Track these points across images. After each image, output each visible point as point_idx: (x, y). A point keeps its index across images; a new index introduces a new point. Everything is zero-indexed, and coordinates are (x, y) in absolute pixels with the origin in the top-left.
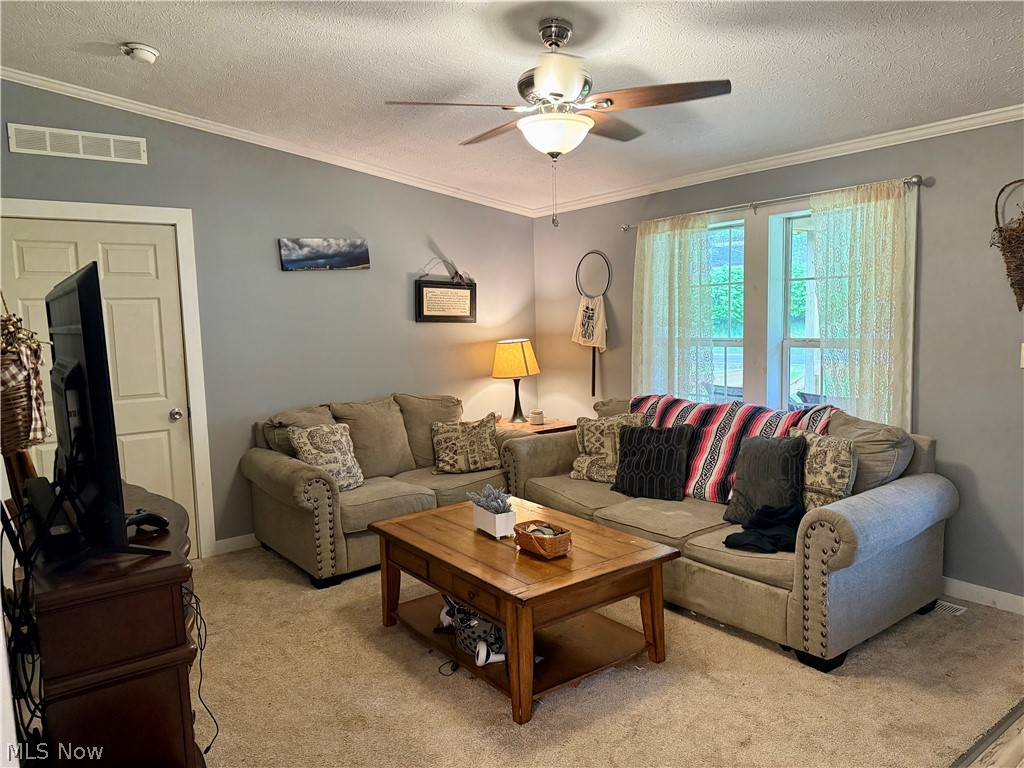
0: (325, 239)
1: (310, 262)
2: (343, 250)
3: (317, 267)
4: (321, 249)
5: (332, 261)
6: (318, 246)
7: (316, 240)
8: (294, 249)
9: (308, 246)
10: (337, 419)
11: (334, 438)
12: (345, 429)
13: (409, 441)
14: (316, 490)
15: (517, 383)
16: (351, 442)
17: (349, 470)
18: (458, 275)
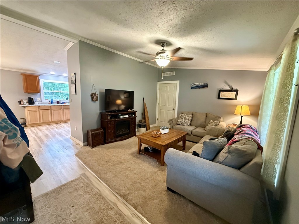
2: (202, 85)
3: (197, 88)
5: (200, 87)
6: (198, 84)
10: (193, 115)
11: (185, 117)
12: (190, 116)
13: (205, 122)
14: (171, 122)
15: (242, 117)
16: (191, 119)
17: (185, 123)
18: (233, 89)
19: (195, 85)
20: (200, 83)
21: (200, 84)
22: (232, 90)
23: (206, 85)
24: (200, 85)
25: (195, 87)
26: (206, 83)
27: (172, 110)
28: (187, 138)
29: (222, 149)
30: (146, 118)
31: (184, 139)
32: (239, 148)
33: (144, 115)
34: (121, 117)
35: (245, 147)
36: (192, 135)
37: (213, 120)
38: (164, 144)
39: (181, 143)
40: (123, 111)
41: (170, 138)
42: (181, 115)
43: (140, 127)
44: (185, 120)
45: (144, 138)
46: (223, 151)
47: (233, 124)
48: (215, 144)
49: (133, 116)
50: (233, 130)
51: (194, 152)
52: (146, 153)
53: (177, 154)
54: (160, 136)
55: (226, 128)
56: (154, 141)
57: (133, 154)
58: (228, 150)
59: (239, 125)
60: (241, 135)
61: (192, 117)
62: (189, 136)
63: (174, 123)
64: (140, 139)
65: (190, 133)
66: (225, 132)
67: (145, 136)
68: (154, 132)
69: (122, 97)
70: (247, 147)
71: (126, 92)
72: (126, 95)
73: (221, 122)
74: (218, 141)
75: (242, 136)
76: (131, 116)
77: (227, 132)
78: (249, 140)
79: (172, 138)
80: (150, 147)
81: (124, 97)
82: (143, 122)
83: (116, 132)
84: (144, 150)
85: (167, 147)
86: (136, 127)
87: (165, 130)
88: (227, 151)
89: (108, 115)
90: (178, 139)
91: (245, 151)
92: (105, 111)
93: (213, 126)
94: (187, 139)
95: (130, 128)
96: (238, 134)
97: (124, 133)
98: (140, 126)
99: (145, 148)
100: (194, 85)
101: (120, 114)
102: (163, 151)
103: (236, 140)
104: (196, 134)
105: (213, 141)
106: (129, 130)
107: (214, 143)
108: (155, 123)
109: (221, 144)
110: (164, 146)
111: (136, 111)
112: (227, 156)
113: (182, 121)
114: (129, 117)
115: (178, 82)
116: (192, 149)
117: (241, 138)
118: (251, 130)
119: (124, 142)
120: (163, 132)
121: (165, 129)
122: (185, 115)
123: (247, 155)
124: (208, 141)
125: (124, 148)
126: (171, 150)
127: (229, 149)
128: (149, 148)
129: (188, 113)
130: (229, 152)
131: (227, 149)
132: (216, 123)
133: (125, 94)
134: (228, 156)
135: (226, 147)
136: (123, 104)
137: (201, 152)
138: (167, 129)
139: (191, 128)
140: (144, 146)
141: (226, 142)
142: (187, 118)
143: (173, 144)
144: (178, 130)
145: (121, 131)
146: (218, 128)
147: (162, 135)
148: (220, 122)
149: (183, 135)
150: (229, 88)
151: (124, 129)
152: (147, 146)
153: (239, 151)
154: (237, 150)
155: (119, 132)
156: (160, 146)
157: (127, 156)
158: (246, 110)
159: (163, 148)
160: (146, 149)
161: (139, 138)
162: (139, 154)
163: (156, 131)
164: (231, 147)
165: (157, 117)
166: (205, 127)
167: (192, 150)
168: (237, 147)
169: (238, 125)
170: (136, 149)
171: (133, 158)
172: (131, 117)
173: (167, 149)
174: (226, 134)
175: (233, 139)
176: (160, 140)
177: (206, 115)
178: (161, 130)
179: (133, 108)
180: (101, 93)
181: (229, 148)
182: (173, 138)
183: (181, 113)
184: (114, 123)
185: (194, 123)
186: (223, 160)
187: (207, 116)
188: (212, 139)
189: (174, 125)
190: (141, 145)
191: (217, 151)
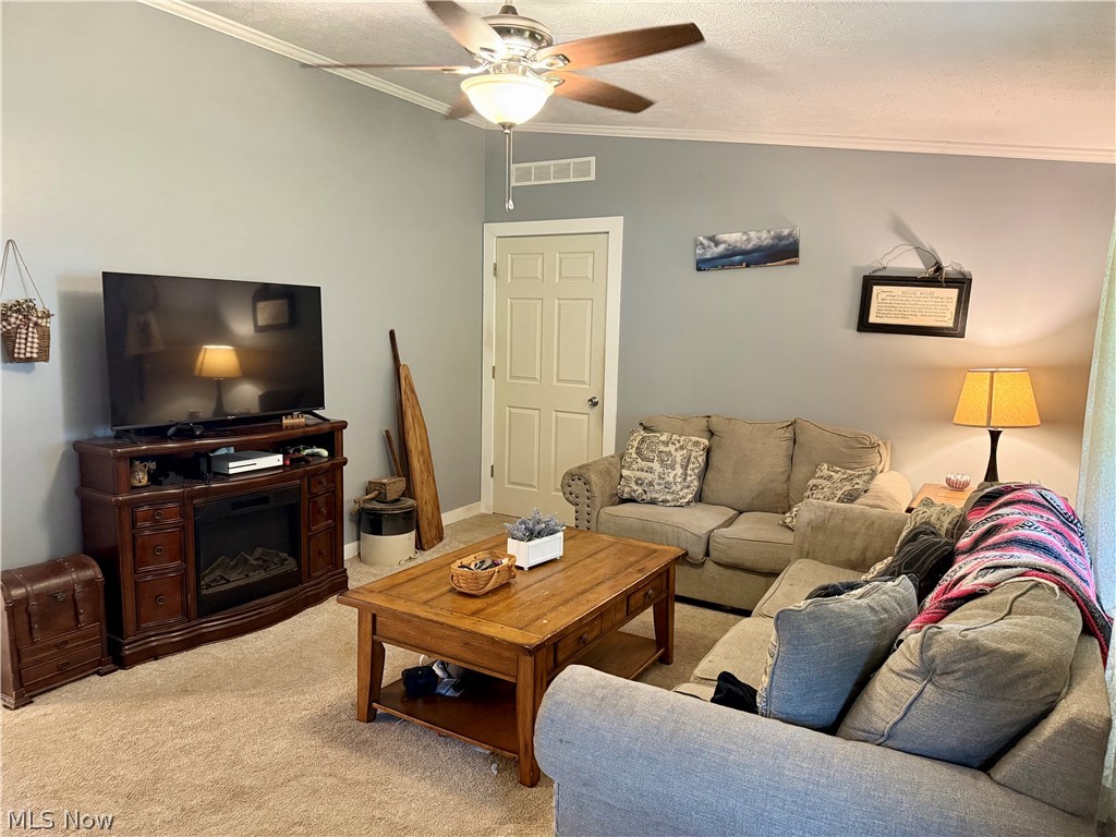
0: (744, 233)
1: (725, 260)
2: (765, 244)
3: (733, 265)
4: (738, 245)
5: (749, 257)
6: (736, 241)
7: (734, 235)
8: (709, 247)
9: (725, 242)
10: (712, 434)
11: (662, 448)
12: (696, 444)
13: (789, 478)
14: (577, 486)
15: (995, 436)
16: (701, 459)
17: (668, 485)
18: (939, 269)
19: (721, 248)
20: (752, 234)
21: (748, 240)
22: (935, 278)
23: (784, 242)
24: (750, 246)
25: (722, 256)
26: (786, 232)
27: (586, 408)
28: (683, 583)
29: (889, 651)
30: (417, 464)
31: (659, 592)
32: (983, 641)
33: (399, 449)
34: (235, 467)
35: (1018, 630)
36: (709, 565)
37: (831, 464)
38: (532, 638)
39: (644, 622)
40: (244, 423)
41: (568, 595)
42: (642, 441)
43: (377, 531)
44: (666, 466)
45: (400, 606)
46: (896, 660)
47: (948, 481)
48: (849, 622)
49: (318, 455)
50: (946, 523)
51: (726, 678)
52: (420, 704)
53: (615, 706)
54: (506, 585)
55: (909, 510)
56: (467, 624)
57: (323, 726)
58: (922, 659)
59: (981, 488)
60: (990, 557)
61: (708, 451)
62: (694, 572)
63: (596, 490)
64: (374, 616)
65: (697, 552)
66: (904, 534)
67: (403, 589)
68: (465, 561)
69: (243, 327)
70: (1025, 626)
71: (266, 292)
72: (266, 312)
73: (879, 476)
74: (864, 601)
75: (995, 562)
76: (304, 459)
77: (914, 537)
78: (1037, 585)
79: (582, 593)
80: (444, 666)
81: (258, 329)
82: (391, 496)
83: (198, 581)
84: (402, 687)
85: (553, 655)
86: (348, 528)
87: (537, 541)
88: (916, 660)
89: (133, 458)
90: (627, 596)
91: (1018, 657)
92: (110, 433)
93: (833, 503)
94: (679, 591)
95: (304, 540)
96: (973, 548)
97: (257, 576)
98: (373, 523)
99: (409, 675)
100: (717, 244)
101: (223, 451)
102: (531, 682)
103: (967, 585)
104: (734, 555)
105: (834, 604)
106: (295, 552)
107: (841, 615)
108: (476, 497)
109: (881, 621)
110: (533, 651)
111: (344, 425)
112: (915, 693)
113: (648, 477)
114: (294, 462)
115: (615, 225)
116: (709, 657)
117: (991, 577)
118: (1046, 515)
119: (260, 643)
120: (525, 553)
121: (539, 535)
122: (664, 438)
123: (1025, 676)
124: (802, 604)
125: (257, 684)
126: (577, 677)
127: (929, 646)
128: (439, 672)
129: (682, 425)
130: (927, 670)
131: (916, 651)
132: (850, 479)
133: (260, 305)
134: (919, 694)
135: (912, 638)
136: (247, 373)
137: (765, 680)
138: (553, 532)
139: (703, 520)
140: (398, 660)
141: (907, 601)
142: (679, 456)
143: (595, 633)
144: (623, 533)
145: (234, 567)
146: (863, 515)
147: (520, 579)
148: (873, 474)
149: (653, 566)
150: (922, 266)
151: (259, 551)
152: (421, 659)
153: (983, 661)
154: (970, 651)
155: (218, 573)
156: (508, 654)
157: (283, 744)
158: (1016, 396)
159: (527, 664)
160: (418, 684)
161: (362, 609)
162: (371, 717)
163: (482, 555)
164: (939, 637)
165: (488, 458)
166: (789, 509)
167: (712, 664)
168: (971, 635)
169: (974, 486)
170: (344, 685)
171: (327, 751)
172: (308, 462)
173: (558, 667)
174: (907, 549)
175: (947, 578)
176: (510, 609)
177: (789, 434)
178: (513, 546)
179: (321, 405)
180: (71, 302)
181: (925, 646)
182: (590, 596)
183: (640, 427)
184: (183, 515)
185: (719, 483)
186: (897, 717)
187: (800, 439)
188: (826, 588)
189: (598, 502)
190: (377, 659)
191: (860, 664)
